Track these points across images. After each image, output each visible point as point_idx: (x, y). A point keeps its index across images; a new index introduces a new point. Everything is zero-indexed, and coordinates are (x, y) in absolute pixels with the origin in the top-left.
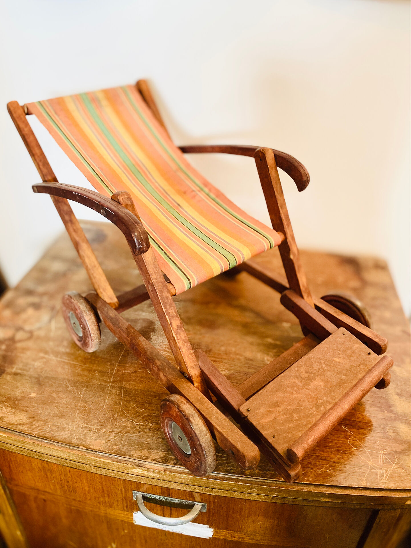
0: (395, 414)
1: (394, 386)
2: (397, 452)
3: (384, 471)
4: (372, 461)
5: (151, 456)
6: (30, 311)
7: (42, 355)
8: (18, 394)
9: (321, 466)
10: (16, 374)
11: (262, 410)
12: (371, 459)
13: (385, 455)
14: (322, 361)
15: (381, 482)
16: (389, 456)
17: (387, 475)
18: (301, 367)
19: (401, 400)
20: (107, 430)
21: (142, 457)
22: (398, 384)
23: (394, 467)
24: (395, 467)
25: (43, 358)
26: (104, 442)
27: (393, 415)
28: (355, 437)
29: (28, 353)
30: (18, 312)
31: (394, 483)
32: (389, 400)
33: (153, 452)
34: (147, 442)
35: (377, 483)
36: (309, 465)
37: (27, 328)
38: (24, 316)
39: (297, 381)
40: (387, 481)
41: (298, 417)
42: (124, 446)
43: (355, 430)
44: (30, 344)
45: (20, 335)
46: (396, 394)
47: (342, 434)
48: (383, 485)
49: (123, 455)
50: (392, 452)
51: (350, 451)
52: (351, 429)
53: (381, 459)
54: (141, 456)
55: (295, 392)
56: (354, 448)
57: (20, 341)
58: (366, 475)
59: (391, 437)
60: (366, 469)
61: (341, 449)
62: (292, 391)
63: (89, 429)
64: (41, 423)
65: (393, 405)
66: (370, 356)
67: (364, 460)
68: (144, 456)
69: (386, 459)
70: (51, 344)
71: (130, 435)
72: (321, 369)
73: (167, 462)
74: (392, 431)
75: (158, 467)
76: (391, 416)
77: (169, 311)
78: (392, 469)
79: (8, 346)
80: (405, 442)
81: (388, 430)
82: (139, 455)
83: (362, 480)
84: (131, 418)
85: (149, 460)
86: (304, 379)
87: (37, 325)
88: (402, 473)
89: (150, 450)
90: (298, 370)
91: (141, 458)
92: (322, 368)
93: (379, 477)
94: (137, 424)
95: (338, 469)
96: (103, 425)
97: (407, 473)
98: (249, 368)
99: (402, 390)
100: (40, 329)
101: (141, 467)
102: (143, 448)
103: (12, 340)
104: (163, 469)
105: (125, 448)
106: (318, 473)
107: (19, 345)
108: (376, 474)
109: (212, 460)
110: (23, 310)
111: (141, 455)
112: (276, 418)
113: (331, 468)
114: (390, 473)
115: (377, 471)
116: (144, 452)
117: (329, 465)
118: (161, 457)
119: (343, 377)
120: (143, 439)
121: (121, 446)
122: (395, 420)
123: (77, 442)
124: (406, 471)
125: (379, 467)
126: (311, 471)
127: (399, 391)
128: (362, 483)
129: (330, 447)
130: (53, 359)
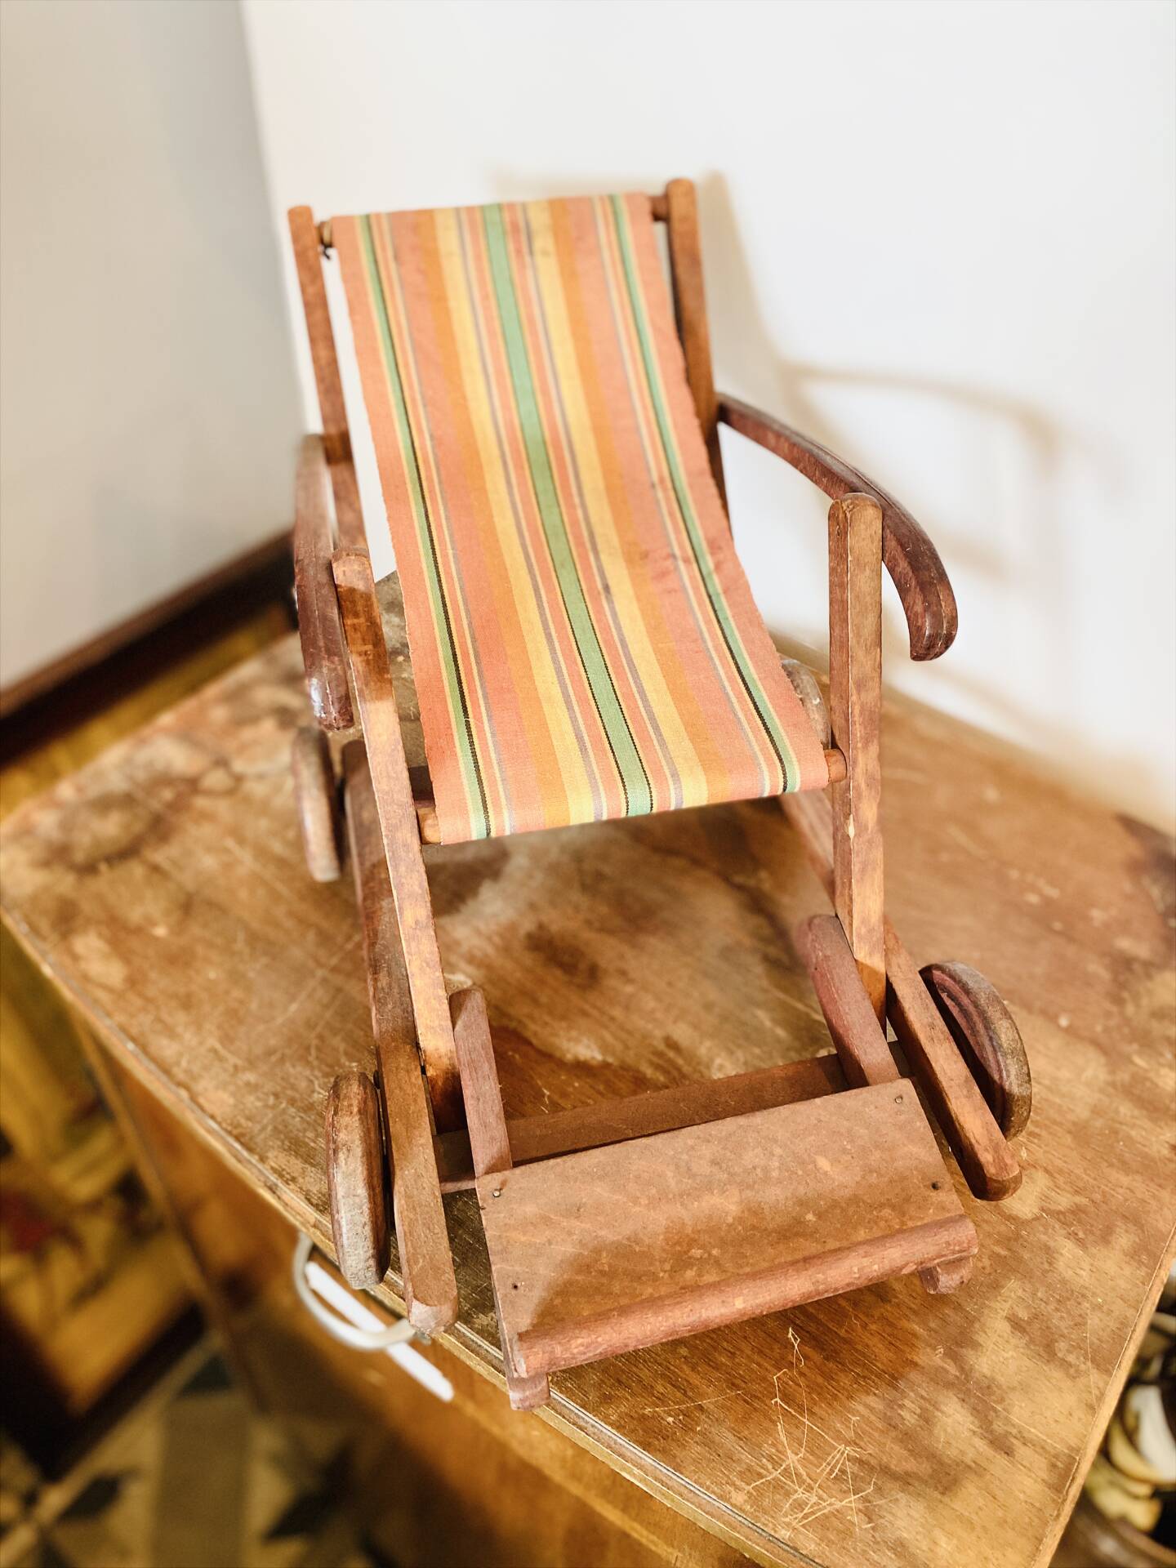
0: (962, 1369)
1: (1020, 1293)
2: (885, 1471)
3: (814, 1499)
4: (801, 1455)
5: (301, 1180)
6: (268, 726)
7: (230, 843)
8: (135, 915)
9: (662, 1400)
10: (155, 869)
11: (530, 1209)
12: (803, 1450)
13: (849, 1460)
14: (778, 1151)
15: (787, 1520)
16: (856, 1469)
17: (813, 1513)
18: (709, 1141)
19: (1014, 1341)
20: (251, 1077)
21: (284, 1173)
22: (1039, 1294)
23: (850, 1502)
24: (853, 1505)
25: (227, 851)
26: (231, 1101)
27: (952, 1369)
28: (802, 1374)
29: (206, 831)
30: (240, 722)
31: (818, 1541)
32: (977, 1325)
33: (312, 1174)
34: (312, 1144)
35: (773, 1517)
36: (634, 1382)
37: (239, 766)
38: (248, 734)
39: (670, 1174)
40: (803, 1526)
41: (610, 1266)
42: (264, 1129)
43: (817, 1357)
44: (222, 807)
45: (216, 779)
46: (1008, 1319)
47: (772, 1350)
48: (783, 1532)
49: (250, 1150)
50: (873, 1462)
51: (763, 1402)
52: (807, 1349)
53: (829, 1464)
54: (283, 1170)
55: (644, 1201)
56: (778, 1399)
57: (209, 793)
58: (758, 1483)
59: (903, 1424)
60: (770, 1467)
61: (743, 1385)
62: (638, 1194)
63: (221, 1059)
64: (138, 1002)
65: (975, 1345)
66: (933, 1194)
67: (784, 1445)
68: (288, 1173)
69: (843, 1472)
70: (264, 824)
71: (292, 1110)
72: (758, 1171)
73: (326, 1209)
74: (918, 1411)
75: (305, 1211)
76: (947, 1372)
77: (403, 880)
78: (838, 1505)
79: (179, 796)
80: (932, 1456)
81: (906, 1402)
82: (280, 1167)
83: (737, 1488)
84: (317, 1073)
85: (292, 1186)
86: (693, 1176)
87: (262, 766)
88: (861, 1529)
89: (307, 1166)
90: (692, 1148)
91: (279, 1173)
92: (766, 1170)
93: (787, 1506)
94: (319, 1093)
95: (698, 1429)
96: (251, 1063)
97: (873, 1536)
98: (657, 1067)
99: (1036, 1316)
100: (261, 777)
101: (274, 1193)
102: (297, 1155)
103: (192, 784)
104: (312, 1221)
105: (262, 1136)
106: (641, 1412)
107: (200, 802)
108: (788, 1494)
109: (360, 1266)
110: (253, 720)
111: (284, 1167)
112: (550, 1243)
113: (681, 1417)
114: (825, 1511)
115: (797, 1487)
116: (295, 1165)
117: (683, 1407)
118: (321, 1193)
119: (810, 1217)
120: (310, 1134)
121: (257, 1127)
122: (949, 1385)
123: (180, 1075)
124: (873, 1528)
125: (809, 1481)
126: (627, 1399)
127: (1023, 1314)
128: (734, 1494)
129: (717, 1367)
130: (247, 862)
